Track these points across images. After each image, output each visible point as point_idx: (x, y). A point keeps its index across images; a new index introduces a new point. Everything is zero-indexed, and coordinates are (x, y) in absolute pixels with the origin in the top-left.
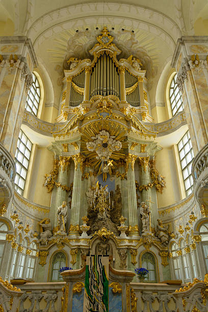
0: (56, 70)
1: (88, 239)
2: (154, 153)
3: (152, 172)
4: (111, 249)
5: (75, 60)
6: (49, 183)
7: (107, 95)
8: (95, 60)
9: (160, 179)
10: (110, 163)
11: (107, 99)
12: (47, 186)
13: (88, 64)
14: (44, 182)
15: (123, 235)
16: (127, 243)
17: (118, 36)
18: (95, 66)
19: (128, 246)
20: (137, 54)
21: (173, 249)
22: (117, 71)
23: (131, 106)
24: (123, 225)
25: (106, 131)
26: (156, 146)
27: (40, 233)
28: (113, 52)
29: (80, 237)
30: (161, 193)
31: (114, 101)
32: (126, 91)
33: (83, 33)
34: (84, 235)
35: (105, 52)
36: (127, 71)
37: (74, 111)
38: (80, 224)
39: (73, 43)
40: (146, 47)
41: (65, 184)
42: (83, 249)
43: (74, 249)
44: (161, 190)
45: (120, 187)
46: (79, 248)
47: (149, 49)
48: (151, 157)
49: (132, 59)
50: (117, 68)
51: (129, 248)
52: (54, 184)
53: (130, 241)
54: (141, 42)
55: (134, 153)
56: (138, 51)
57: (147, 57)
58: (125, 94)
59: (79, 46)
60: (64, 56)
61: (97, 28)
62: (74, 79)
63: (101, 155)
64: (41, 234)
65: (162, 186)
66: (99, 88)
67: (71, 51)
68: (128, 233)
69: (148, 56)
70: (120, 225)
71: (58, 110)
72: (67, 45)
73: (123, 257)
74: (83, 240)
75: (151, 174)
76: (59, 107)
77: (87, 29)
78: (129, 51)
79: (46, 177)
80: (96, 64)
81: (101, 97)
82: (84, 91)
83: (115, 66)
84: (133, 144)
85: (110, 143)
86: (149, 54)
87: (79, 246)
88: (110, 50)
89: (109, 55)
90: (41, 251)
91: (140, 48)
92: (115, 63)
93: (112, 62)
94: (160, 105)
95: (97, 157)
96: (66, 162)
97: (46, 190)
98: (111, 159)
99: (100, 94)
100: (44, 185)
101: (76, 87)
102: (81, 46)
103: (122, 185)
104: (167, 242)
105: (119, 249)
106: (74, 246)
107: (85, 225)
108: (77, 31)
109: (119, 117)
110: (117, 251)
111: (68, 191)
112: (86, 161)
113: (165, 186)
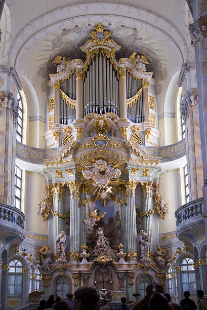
0: (38, 74)
1: (88, 265)
2: (158, 176)
3: (155, 197)
4: (110, 273)
5: (62, 59)
6: (44, 212)
7: (103, 113)
8: (88, 60)
9: (163, 206)
10: (109, 190)
11: (103, 119)
12: (42, 214)
13: (79, 67)
14: (39, 210)
15: (122, 261)
16: (125, 268)
17: (117, 30)
18: (88, 70)
19: (126, 270)
20: (142, 50)
21: (169, 272)
22: (116, 76)
23: (132, 124)
24: (122, 253)
25: (103, 160)
26: (161, 170)
27: (41, 260)
28: (110, 50)
29: (81, 263)
30: (163, 219)
31: (113, 119)
32: (127, 103)
33: (72, 31)
34: (84, 261)
35: (100, 50)
36: (129, 73)
37: (66, 131)
38: (80, 251)
39: (59, 41)
40: (152, 45)
41: (61, 212)
42: (84, 274)
43: (76, 274)
44: (163, 216)
45: (120, 214)
46: (80, 273)
47: (157, 48)
48: (155, 180)
49: (136, 57)
50: (116, 72)
51: (127, 272)
52: (50, 212)
53: (129, 265)
54: (147, 39)
55: (135, 178)
56: (143, 47)
57: (155, 56)
58: (126, 108)
59: (67, 42)
60: (48, 57)
61: (89, 25)
62: (62, 86)
63: (98, 182)
64: (43, 261)
65: (164, 213)
66: (94, 102)
67: (57, 49)
68: (126, 259)
69: (155, 54)
70: (119, 252)
71: (45, 123)
72: (52, 45)
73: (121, 280)
74: (84, 266)
75: (154, 199)
76: (45, 119)
77: (77, 26)
78: (132, 46)
79: (40, 205)
80: (89, 66)
81: (96, 115)
82: (76, 104)
83: (113, 69)
84: (133, 170)
85: (108, 171)
86: (157, 53)
87: (80, 271)
88: (107, 48)
89: (105, 54)
90: (45, 275)
91: (144, 44)
92: (113, 65)
93: (110, 64)
94: (170, 115)
95: (94, 185)
96: (60, 189)
97: (41, 218)
98: (109, 185)
99: (96, 112)
100: (39, 213)
101: (66, 97)
102: (69, 42)
103: (121, 212)
104: (164, 266)
105: (117, 273)
106: (75, 271)
107: (84, 253)
108: (64, 30)
109: (117, 145)
110: (115, 275)
111: (65, 219)
112: (82, 186)
113: (167, 212)
